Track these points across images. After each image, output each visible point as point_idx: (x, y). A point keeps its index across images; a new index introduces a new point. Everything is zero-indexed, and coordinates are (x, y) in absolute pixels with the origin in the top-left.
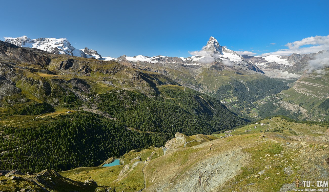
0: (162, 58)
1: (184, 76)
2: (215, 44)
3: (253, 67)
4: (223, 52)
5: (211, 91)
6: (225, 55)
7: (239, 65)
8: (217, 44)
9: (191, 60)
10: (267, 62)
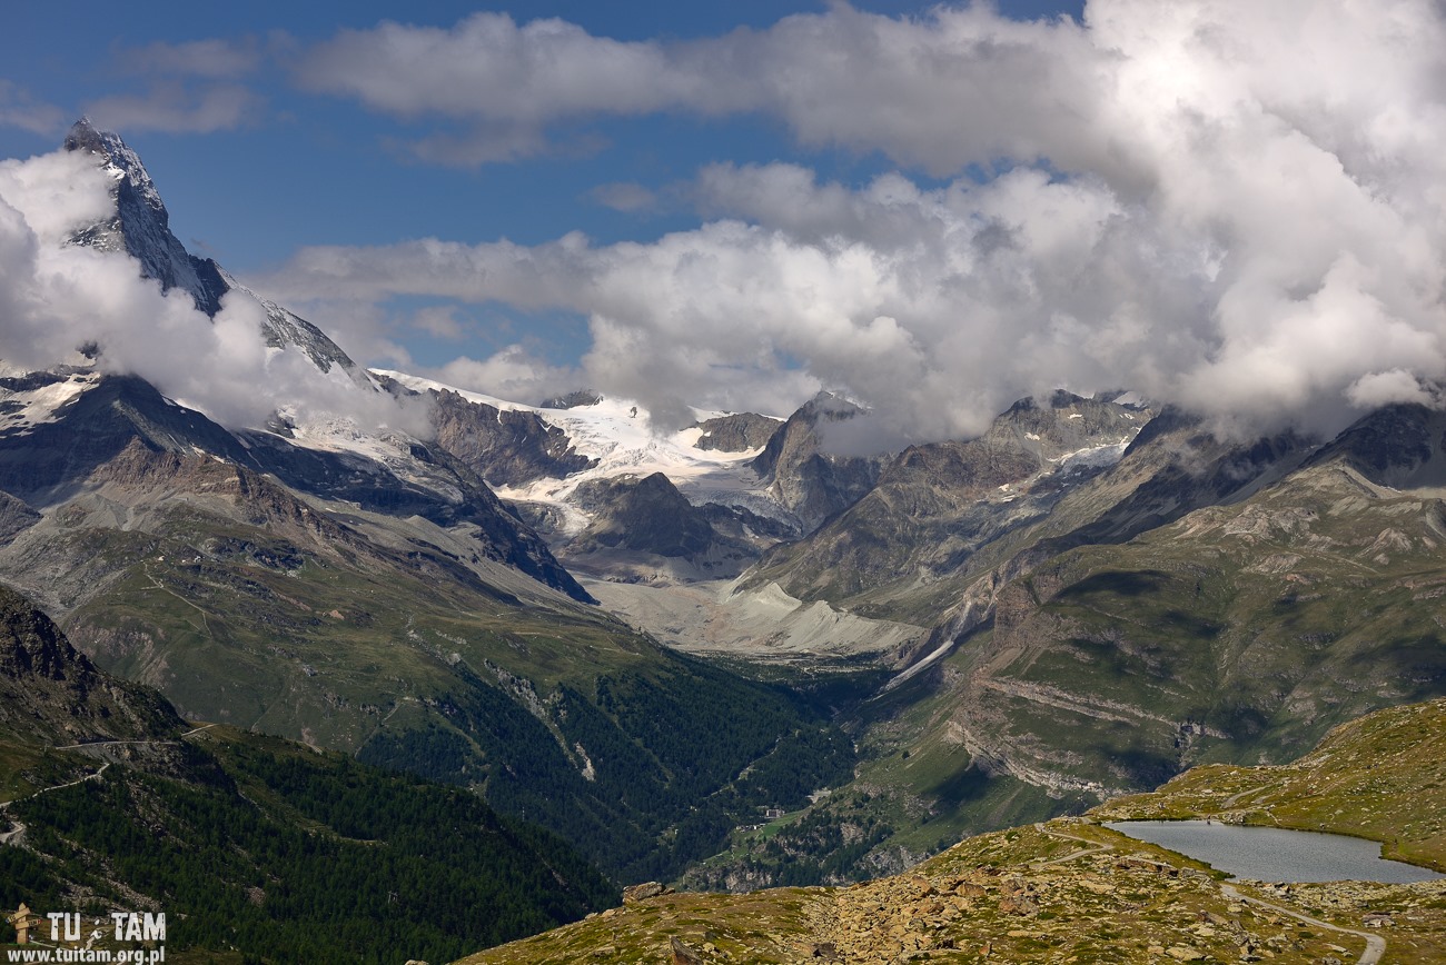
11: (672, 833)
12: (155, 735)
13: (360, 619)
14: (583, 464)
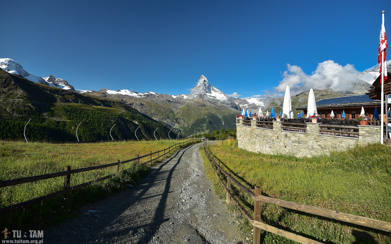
0: (151, 94)
1: (163, 110)
2: (205, 83)
3: (236, 106)
4: (212, 91)
5: (187, 126)
6: (213, 94)
7: (223, 103)
8: (206, 83)
9: (181, 97)
10: (249, 104)
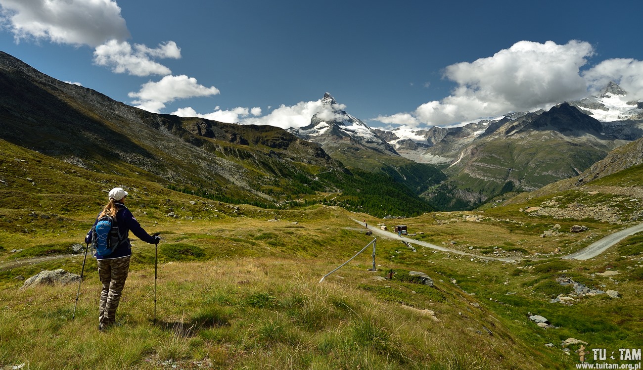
3: (389, 147)
10: (398, 140)
11: (419, 188)
12: (340, 167)
13: (369, 157)
14: (398, 138)
